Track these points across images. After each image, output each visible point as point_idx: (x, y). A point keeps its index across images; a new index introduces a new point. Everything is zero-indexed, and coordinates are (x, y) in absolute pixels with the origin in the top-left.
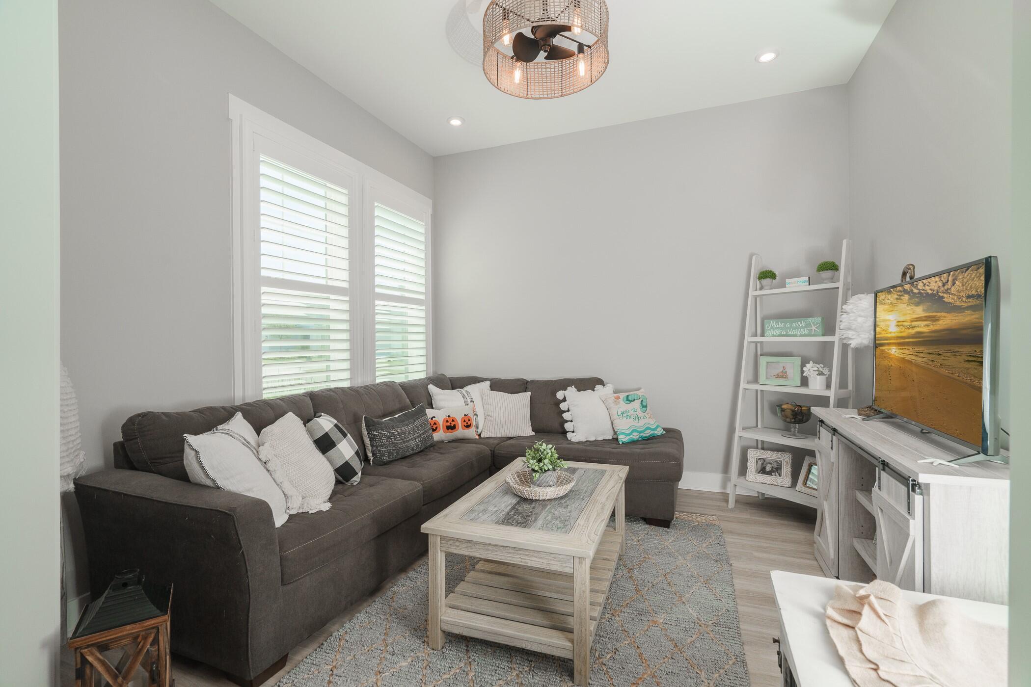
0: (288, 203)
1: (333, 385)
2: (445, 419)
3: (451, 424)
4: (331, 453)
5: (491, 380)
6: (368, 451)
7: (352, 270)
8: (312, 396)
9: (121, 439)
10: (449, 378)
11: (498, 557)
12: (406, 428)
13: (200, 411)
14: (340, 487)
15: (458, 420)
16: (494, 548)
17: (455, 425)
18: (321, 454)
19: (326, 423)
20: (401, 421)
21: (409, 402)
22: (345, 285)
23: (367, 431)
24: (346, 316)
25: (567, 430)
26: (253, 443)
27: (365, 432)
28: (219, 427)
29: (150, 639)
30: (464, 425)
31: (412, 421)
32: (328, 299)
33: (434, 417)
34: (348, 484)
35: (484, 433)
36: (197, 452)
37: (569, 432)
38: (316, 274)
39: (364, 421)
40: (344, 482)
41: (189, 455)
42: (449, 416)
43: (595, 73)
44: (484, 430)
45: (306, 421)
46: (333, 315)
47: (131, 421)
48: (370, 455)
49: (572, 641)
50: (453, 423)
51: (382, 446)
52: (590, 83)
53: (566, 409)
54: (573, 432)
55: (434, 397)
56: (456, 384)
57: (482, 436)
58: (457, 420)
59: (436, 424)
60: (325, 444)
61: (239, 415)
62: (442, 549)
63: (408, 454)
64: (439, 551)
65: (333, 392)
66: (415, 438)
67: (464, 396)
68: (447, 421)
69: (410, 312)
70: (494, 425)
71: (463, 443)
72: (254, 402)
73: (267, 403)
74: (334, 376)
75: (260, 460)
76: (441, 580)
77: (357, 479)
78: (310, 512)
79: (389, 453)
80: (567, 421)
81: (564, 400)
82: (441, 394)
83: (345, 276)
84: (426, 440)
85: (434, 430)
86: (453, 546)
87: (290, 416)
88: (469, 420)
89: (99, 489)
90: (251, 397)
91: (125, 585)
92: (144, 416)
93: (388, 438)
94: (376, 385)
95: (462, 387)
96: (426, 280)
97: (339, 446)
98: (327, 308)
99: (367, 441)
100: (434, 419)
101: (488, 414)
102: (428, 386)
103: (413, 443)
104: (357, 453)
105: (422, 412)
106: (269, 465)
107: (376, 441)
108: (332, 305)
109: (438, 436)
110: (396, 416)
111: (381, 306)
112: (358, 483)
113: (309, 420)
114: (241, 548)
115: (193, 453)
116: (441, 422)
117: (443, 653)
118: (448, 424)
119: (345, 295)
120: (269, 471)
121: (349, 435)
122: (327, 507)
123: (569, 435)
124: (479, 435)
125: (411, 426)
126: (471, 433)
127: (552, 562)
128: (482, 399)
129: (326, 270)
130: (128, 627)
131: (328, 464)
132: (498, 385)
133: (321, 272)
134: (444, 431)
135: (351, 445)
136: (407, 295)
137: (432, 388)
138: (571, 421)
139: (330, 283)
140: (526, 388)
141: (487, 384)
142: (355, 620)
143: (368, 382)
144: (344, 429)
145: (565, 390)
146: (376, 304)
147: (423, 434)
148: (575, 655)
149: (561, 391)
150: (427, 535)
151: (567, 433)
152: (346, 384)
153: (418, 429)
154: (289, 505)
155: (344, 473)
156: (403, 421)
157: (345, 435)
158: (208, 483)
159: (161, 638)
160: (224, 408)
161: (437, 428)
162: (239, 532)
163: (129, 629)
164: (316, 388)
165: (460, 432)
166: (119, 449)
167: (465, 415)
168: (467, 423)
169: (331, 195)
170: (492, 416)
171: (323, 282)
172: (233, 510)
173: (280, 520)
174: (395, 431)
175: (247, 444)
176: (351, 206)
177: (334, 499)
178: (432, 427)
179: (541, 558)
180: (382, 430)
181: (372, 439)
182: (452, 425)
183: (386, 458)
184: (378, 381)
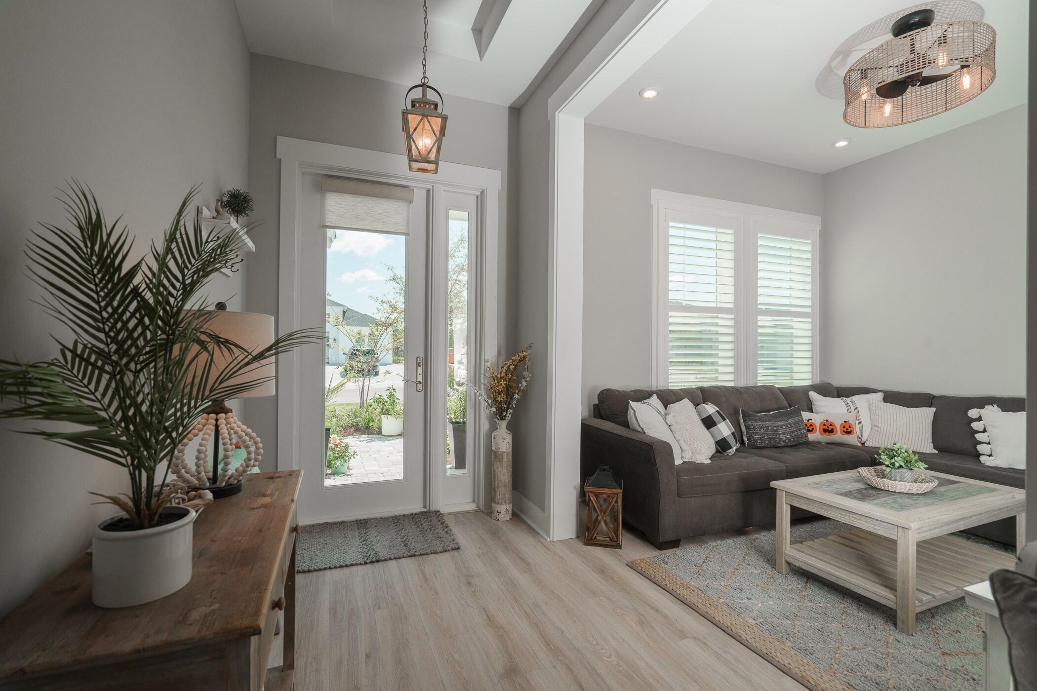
0: (689, 251)
1: (720, 384)
2: (822, 422)
3: (828, 427)
4: (713, 429)
5: (885, 392)
6: (744, 436)
7: (736, 294)
8: (702, 389)
9: (597, 403)
10: (836, 387)
11: (832, 515)
12: (780, 424)
13: (634, 391)
14: (719, 454)
15: (837, 426)
16: (828, 508)
17: (832, 429)
18: (706, 429)
19: (710, 409)
20: (774, 416)
21: (787, 404)
22: (731, 306)
23: (744, 420)
24: (731, 331)
25: (981, 452)
26: (662, 412)
27: (742, 421)
28: (645, 401)
29: (615, 499)
30: (844, 431)
31: (786, 418)
32: (717, 317)
33: (811, 420)
34: (725, 454)
35: (869, 442)
36: (635, 411)
37: (983, 455)
38: (708, 299)
39: (741, 413)
40: (722, 452)
41: (630, 411)
42: (827, 421)
43: (985, 81)
44: (869, 439)
45: (696, 405)
46: (721, 330)
47: (602, 392)
48: (745, 439)
49: (896, 596)
50: (830, 428)
51: (756, 433)
52: (979, 92)
53: (982, 429)
54: (990, 455)
55: (815, 403)
56: (843, 393)
57: (866, 444)
58: (835, 425)
59: (812, 426)
60: (709, 423)
61: (655, 396)
62: (787, 502)
63: (779, 445)
64: (785, 503)
65: (719, 388)
66: (787, 433)
67: (847, 405)
68: (824, 425)
69: (795, 325)
70: (881, 435)
71: (841, 446)
72: (664, 390)
73: (672, 391)
74: (721, 377)
75: (666, 423)
76: (786, 525)
77: (732, 451)
78: (696, 462)
79: (762, 440)
80: (981, 443)
81: (980, 419)
82: (822, 400)
83: (731, 298)
84: (799, 437)
85: (809, 431)
86: (796, 501)
87: (686, 401)
88: (850, 427)
89: (589, 425)
90: (662, 386)
91: (604, 470)
92: (608, 390)
93: (761, 428)
94: (757, 386)
95: (848, 397)
96: (812, 294)
97: (719, 426)
98: (716, 325)
99: (744, 428)
100: (810, 421)
101: (875, 424)
102: (809, 392)
103: (785, 437)
104: (733, 434)
105: (797, 413)
106: (672, 427)
107: (750, 429)
108: (721, 322)
109: (811, 437)
110: (771, 413)
111: (763, 321)
112: (732, 455)
113: (698, 405)
114: (656, 465)
115: (633, 411)
116: (818, 426)
117: (786, 576)
118: (826, 428)
119: (731, 314)
120: (672, 431)
121: (727, 420)
122: (709, 461)
123: (982, 458)
124: (863, 444)
125: (784, 422)
126: (852, 439)
127: (878, 528)
128: (870, 409)
129: (717, 295)
130: (606, 489)
131: (710, 436)
132: (892, 397)
133: (712, 297)
134: (820, 432)
135: (729, 427)
136: (793, 309)
137: (813, 395)
138: (989, 443)
139: (719, 305)
140: (932, 403)
141: (880, 395)
142: (725, 542)
143: (750, 383)
144: (724, 415)
145: (983, 408)
146: (758, 319)
147: (796, 431)
148: (898, 607)
149: (976, 409)
150: (776, 489)
151: (981, 456)
152: (731, 384)
153: (791, 425)
154: (683, 455)
155: (722, 445)
156: (776, 417)
157: (724, 420)
158: (640, 429)
159: (619, 501)
160: (646, 391)
161: (813, 429)
162: (656, 456)
163: (606, 490)
164: (706, 385)
165: (838, 436)
166: (596, 407)
167: (845, 422)
168: (847, 429)
169: (721, 237)
170: (880, 426)
171: (714, 305)
172: (653, 443)
173: (678, 462)
174: (768, 424)
175: (659, 413)
176: (736, 243)
177: (713, 459)
178: (808, 428)
179: (867, 522)
180: (756, 421)
181: (747, 427)
182: (830, 429)
183: (758, 444)
184: (759, 385)
